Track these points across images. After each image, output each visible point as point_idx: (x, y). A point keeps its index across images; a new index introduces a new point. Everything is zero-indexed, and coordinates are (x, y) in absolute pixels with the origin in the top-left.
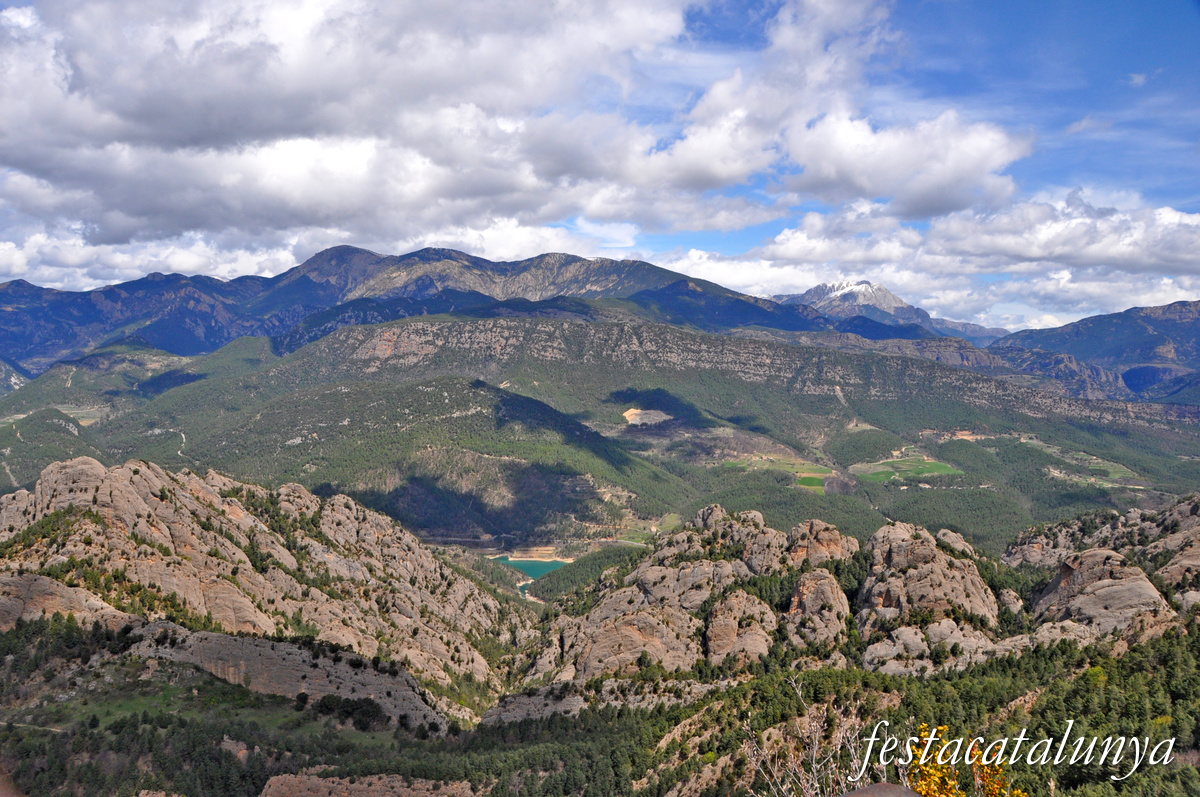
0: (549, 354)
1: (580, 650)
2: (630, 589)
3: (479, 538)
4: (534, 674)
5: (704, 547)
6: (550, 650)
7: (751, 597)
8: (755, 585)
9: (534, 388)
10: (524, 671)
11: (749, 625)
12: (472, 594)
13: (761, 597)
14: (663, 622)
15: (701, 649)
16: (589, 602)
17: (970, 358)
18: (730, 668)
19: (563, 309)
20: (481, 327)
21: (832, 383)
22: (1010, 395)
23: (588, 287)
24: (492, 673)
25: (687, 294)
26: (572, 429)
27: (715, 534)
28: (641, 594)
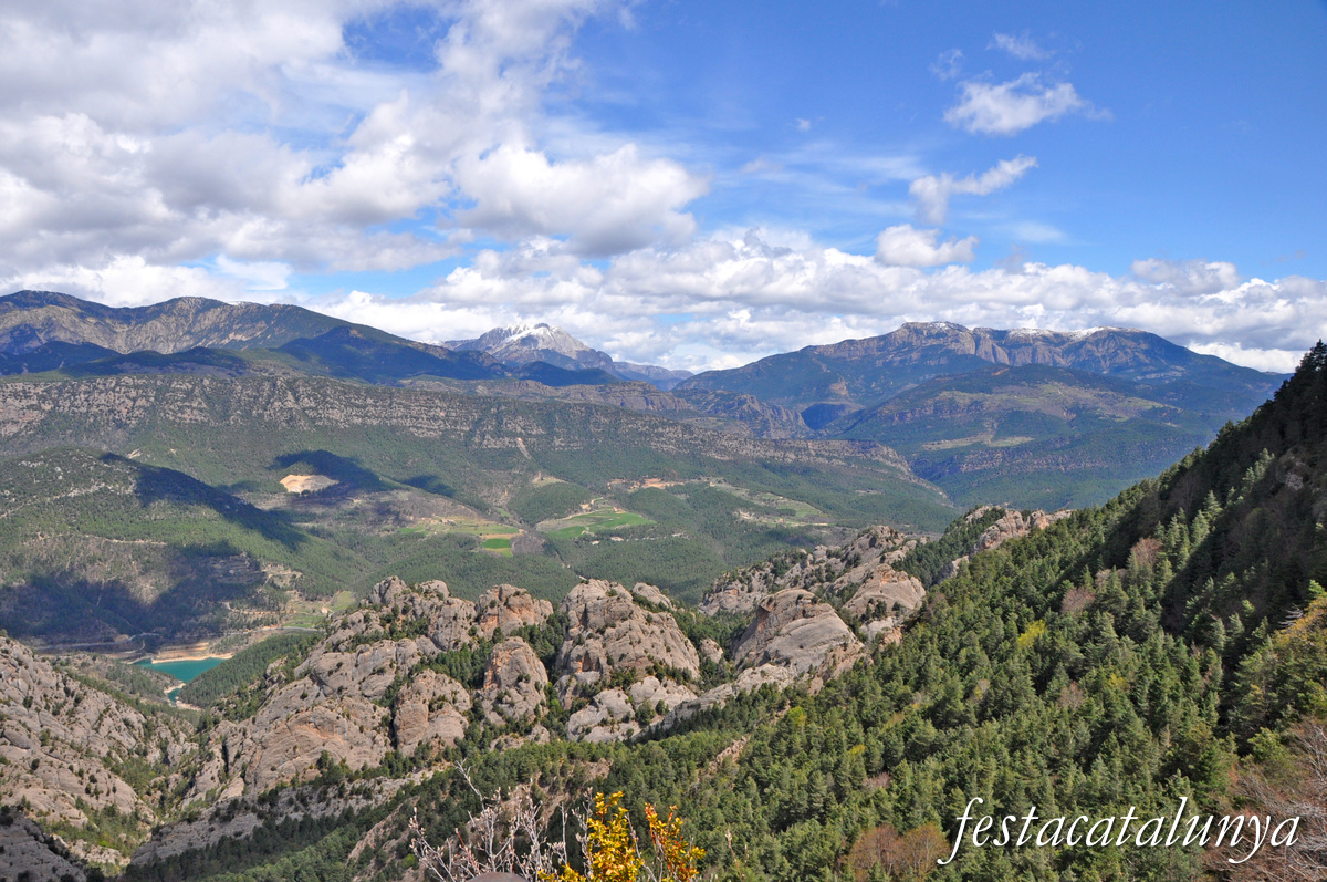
0: (187, 416)
1: (248, 759)
2: (302, 681)
3: (112, 640)
4: (194, 795)
5: (383, 626)
6: (211, 764)
7: (440, 676)
8: (443, 662)
9: (170, 456)
10: (182, 794)
11: (440, 707)
12: (108, 709)
13: (451, 675)
14: (343, 715)
15: (389, 741)
16: (255, 703)
17: (655, 402)
18: (423, 758)
19: (203, 362)
20: (101, 387)
21: (514, 435)
22: (696, 439)
23: (231, 336)
24: (140, 801)
25: (348, 342)
26: (223, 501)
27: (394, 610)
28: (316, 686)
